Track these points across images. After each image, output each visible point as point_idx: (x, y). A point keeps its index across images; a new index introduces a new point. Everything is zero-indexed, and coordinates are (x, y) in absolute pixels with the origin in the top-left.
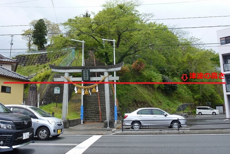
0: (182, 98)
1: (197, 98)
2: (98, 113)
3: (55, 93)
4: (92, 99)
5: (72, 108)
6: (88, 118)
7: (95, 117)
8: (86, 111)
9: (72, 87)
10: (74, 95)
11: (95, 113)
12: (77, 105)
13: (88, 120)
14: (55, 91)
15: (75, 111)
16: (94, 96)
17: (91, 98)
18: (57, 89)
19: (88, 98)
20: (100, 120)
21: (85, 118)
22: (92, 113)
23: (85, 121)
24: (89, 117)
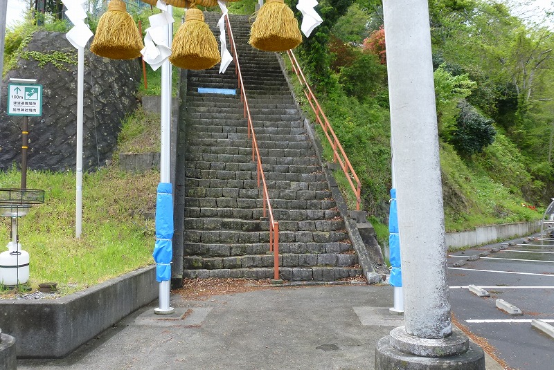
0: (500, 171)
1: (539, 170)
2: (257, 228)
3: (11, 112)
4: (221, 156)
5: (116, 201)
6: (202, 254)
7: (244, 251)
8: (191, 214)
9: (123, 94)
10: (134, 136)
11: (240, 227)
12: (142, 183)
13: (206, 266)
14: (11, 101)
15: (131, 215)
16: (232, 144)
17: (216, 152)
18: (22, 88)
19: (204, 151)
20: (276, 269)
21: (186, 253)
22: (225, 226)
23: (185, 275)
24: (208, 250)
